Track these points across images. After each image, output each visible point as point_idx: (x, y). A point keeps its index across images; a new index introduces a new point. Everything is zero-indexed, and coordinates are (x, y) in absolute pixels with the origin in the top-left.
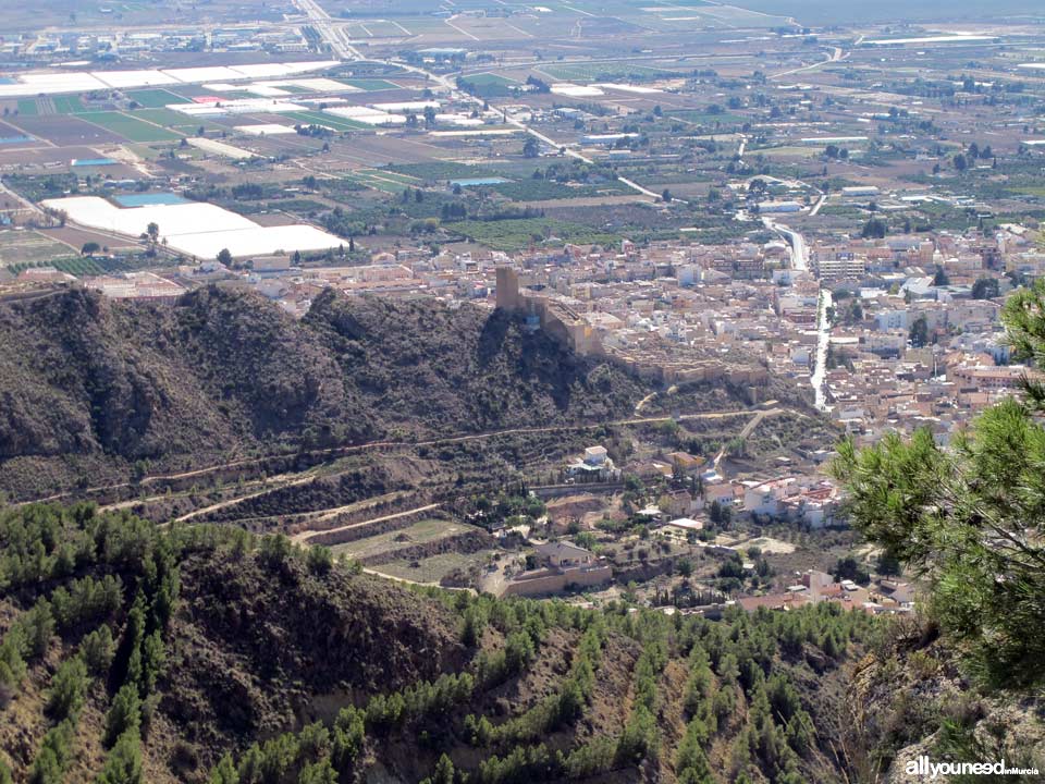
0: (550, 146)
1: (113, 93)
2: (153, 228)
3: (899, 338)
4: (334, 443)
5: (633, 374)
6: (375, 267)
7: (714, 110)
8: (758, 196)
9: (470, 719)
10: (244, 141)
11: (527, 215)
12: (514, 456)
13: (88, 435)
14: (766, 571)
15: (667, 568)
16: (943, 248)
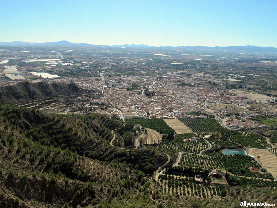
0: (81, 68)
1: (39, 62)
2: (41, 75)
3: (111, 86)
4: (53, 97)
5: (84, 90)
6: (62, 79)
7: (97, 64)
8: (100, 73)
9: (53, 126)
10: (51, 67)
11: (78, 74)
12: (71, 98)
13: (28, 96)
14: (95, 109)
15: (85, 109)
16: (117, 78)
